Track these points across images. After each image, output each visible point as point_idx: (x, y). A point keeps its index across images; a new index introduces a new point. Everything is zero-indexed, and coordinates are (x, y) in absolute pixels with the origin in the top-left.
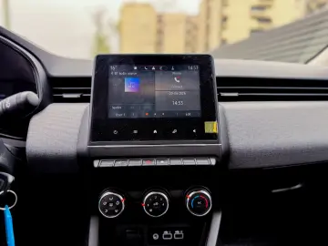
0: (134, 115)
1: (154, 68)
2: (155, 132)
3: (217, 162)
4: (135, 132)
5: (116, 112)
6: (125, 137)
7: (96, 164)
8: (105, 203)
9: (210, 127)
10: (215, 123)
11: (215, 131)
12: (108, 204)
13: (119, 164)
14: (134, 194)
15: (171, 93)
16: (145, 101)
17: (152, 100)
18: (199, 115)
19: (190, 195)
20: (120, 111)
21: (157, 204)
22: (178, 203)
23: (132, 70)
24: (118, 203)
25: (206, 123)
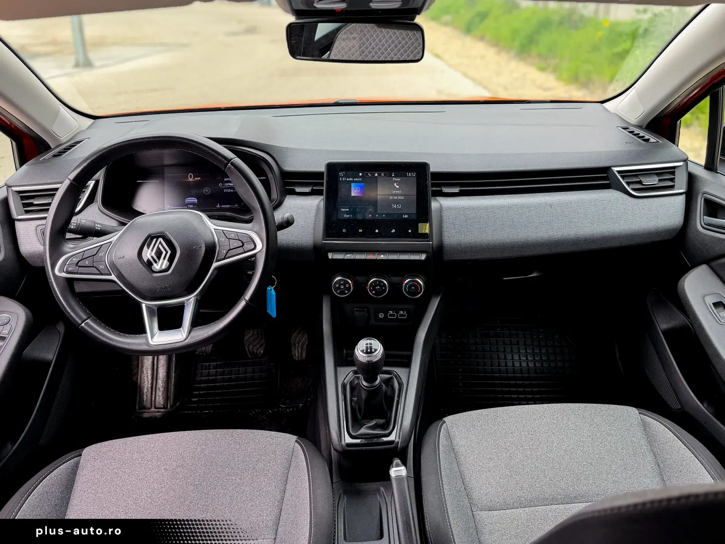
0: (359, 217)
1: (376, 175)
2: (377, 231)
3: (427, 258)
4: (361, 231)
5: (345, 213)
6: (352, 234)
7: (330, 256)
8: (337, 286)
9: (424, 228)
10: (428, 224)
11: (427, 231)
12: (339, 286)
13: (349, 256)
14: (360, 279)
15: (391, 197)
16: (369, 205)
17: (374, 203)
18: (414, 217)
19: (406, 282)
20: (347, 213)
21: (378, 287)
22: (396, 288)
23: (358, 177)
24: (347, 286)
25: (419, 224)
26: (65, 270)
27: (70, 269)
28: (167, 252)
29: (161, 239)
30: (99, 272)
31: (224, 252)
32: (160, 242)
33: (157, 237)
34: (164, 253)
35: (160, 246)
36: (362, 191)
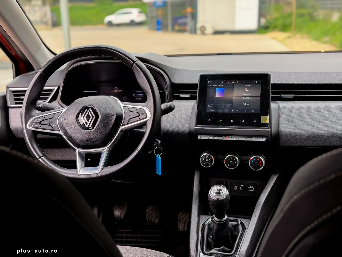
0: (220, 111)
1: (233, 82)
2: (232, 121)
3: (266, 140)
4: (221, 121)
5: (210, 109)
6: (215, 123)
7: (199, 137)
8: (203, 159)
9: (265, 120)
10: (268, 117)
11: (267, 122)
12: (205, 160)
13: (211, 138)
14: (220, 156)
15: (243, 98)
16: (227, 103)
17: (231, 102)
18: (258, 111)
19: (251, 159)
20: (212, 108)
21: (232, 162)
22: (245, 164)
23: (221, 84)
24: (210, 160)
25: (262, 116)
26: (33, 126)
27: (36, 125)
28: (93, 117)
29: (90, 109)
30: (52, 129)
31: (128, 120)
32: (90, 111)
33: (88, 108)
34: (91, 117)
35: (89, 113)
36: (222, 94)
